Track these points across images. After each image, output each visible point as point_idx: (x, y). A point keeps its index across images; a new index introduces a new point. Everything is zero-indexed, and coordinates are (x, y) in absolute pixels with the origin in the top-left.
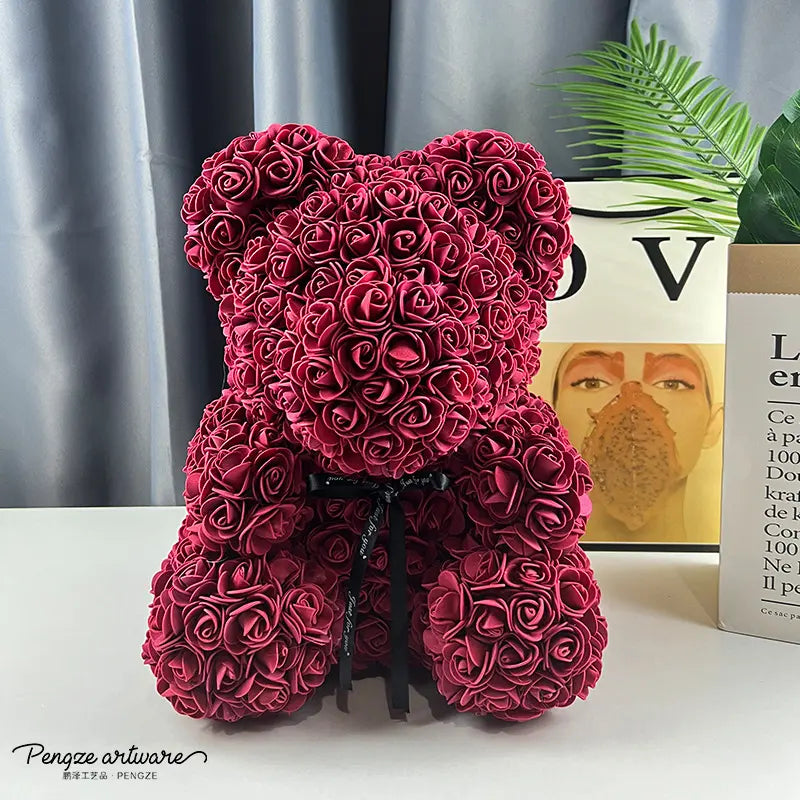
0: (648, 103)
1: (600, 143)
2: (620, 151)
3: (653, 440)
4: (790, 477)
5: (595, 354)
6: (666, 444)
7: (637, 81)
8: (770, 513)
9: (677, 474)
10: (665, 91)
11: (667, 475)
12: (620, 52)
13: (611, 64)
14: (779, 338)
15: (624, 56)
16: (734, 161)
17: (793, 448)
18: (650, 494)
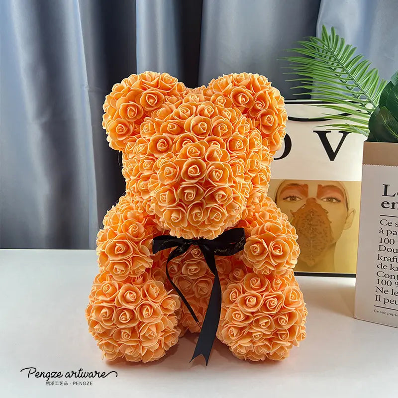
3: (321, 225)
4: (389, 250)
5: (294, 185)
6: (327, 227)
7: (325, 57)
8: (380, 266)
9: (331, 241)
10: (338, 62)
13: (312, 48)
14: (386, 186)
16: (370, 98)
17: (391, 237)
18: (319, 250)
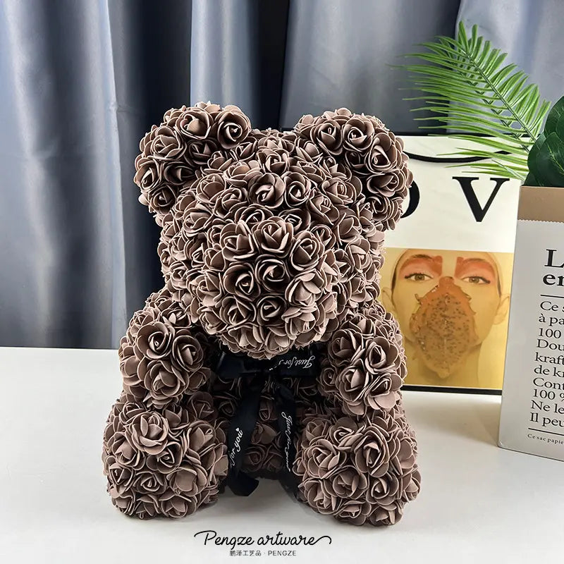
0: (468, 82)
1: (433, 109)
2: (446, 115)
3: (460, 318)
4: (553, 347)
5: (422, 257)
6: (468, 321)
7: (462, 66)
8: (538, 371)
9: (475, 341)
10: (480, 74)
11: (468, 341)
12: (450, 44)
13: (444, 53)
14: (551, 252)
15: (453, 47)
16: (527, 126)
17: (556, 327)
18: (456, 354)
